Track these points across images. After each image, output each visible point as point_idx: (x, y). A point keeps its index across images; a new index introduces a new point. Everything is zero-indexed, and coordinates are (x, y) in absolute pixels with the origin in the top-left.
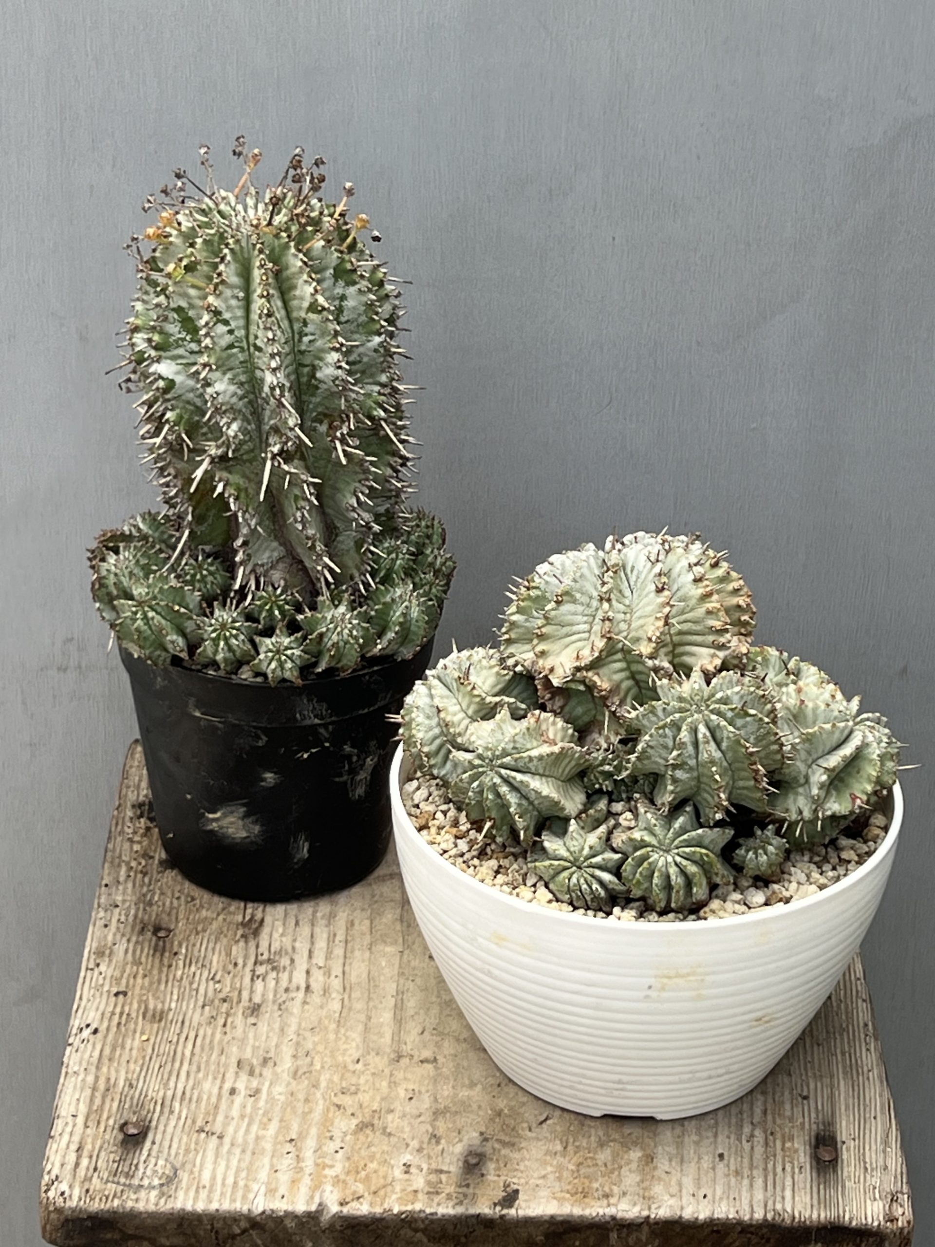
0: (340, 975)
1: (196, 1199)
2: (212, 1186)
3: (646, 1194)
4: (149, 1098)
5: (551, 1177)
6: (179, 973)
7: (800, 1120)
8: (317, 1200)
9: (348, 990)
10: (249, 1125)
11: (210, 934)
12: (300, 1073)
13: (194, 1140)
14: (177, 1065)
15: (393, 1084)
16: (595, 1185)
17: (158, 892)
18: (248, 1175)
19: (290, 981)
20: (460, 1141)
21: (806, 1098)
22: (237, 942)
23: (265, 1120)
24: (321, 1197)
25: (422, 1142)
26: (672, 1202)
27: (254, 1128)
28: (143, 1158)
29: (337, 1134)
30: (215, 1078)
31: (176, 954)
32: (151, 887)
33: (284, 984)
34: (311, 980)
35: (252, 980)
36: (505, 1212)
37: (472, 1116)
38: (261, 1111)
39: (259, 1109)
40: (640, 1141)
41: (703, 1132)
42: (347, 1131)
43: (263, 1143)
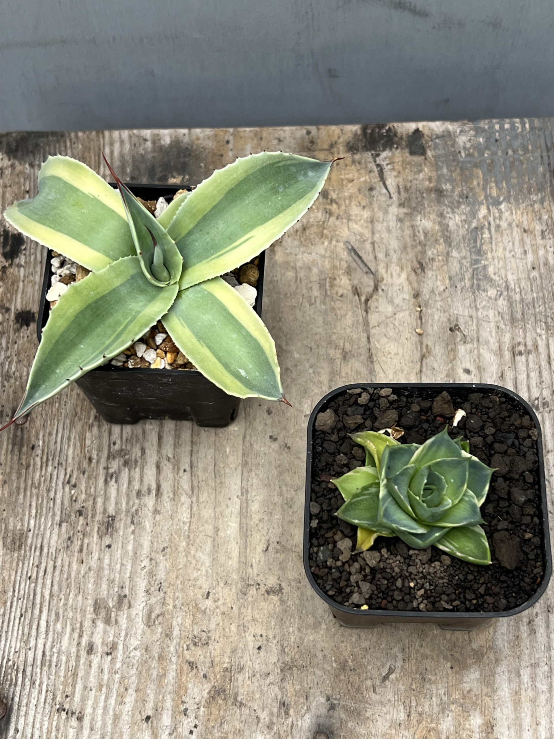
0: (188, 469)
4: (10, 663)
6: (38, 474)
9: (196, 491)
10: (107, 698)
11: (66, 417)
12: (153, 616)
13: (55, 723)
14: (37, 612)
15: (243, 628)
17: (15, 359)
19: (142, 481)
20: (308, 710)
22: (91, 427)
23: (122, 690)
25: (272, 714)
27: (112, 701)
29: (191, 706)
30: (73, 630)
31: (33, 448)
32: (9, 353)
33: (136, 486)
34: (161, 478)
35: (106, 481)
37: (319, 673)
38: (118, 676)
39: (116, 672)
40: (479, 702)
41: (539, 685)
42: (200, 702)
43: (120, 725)
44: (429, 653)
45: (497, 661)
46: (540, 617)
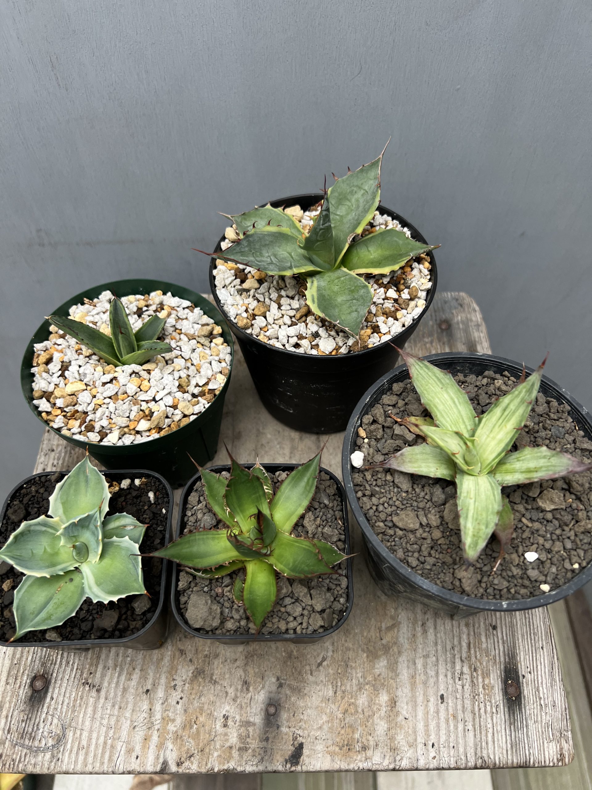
1: (76, 762)
2: (89, 746)
3: (392, 745)
5: (325, 727)
7: (493, 653)
8: (161, 760)
10: (119, 675)
13: (80, 693)
16: (357, 736)
18: (114, 733)
20: (263, 687)
21: (495, 628)
23: (131, 669)
24: (164, 756)
25: (237, 690)
26: (410, 753)
27: (123, 678)
28: (44, 715)
29: (179, 683)
36: (293, 769)
37: (272, 660)
38: (129, 659)
39: (128, 656)
40: (386, 683)
41: (429, 671)
42: (186, 679)
43: (127, 696)
44: (351, 646)
45: (400, 653)
46: (430, 621)
